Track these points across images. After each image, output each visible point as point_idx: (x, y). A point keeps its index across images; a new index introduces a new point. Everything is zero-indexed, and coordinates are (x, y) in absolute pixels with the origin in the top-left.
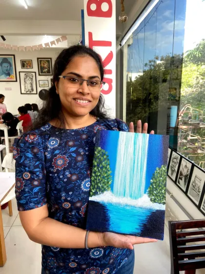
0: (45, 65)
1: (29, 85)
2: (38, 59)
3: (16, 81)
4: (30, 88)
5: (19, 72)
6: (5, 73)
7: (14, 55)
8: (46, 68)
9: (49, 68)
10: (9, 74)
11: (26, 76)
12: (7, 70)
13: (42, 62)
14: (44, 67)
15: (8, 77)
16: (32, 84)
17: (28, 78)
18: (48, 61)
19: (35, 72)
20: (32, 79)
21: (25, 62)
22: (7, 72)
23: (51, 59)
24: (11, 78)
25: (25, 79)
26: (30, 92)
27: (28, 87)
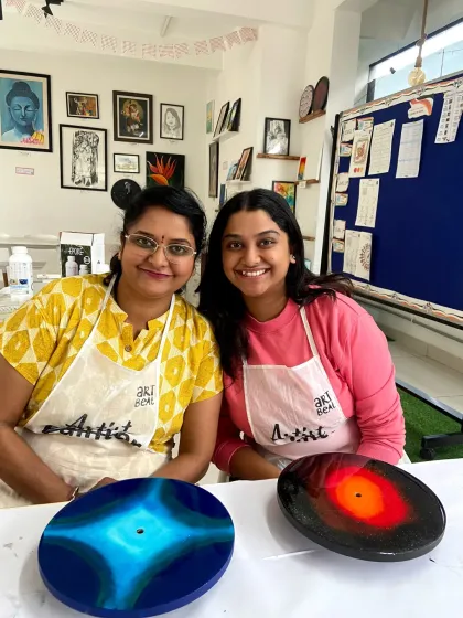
0: (134, 115)
1: (87, 165)
2: (115, 93)
3: (50, 150)
4: (88, 174)
5: (61, 126)
6: (19, 126)
7: (48, 77)
8: (136, 122)
9: (144, 121)
11: (80, 139)
12: (24, 118)
13: (127, 104)
14: (130, 118)
15: (26, 136)
16: (93, 163)
17: (84, 144)
18: (143, 104)
19: (105, 131)
20: (95, 148)
21: (79, 99)
22: (24, 123)
23: (150, 97)
24: (37, 141)
25: (75, 147)
26: (88, 184)
27: (81, 170)
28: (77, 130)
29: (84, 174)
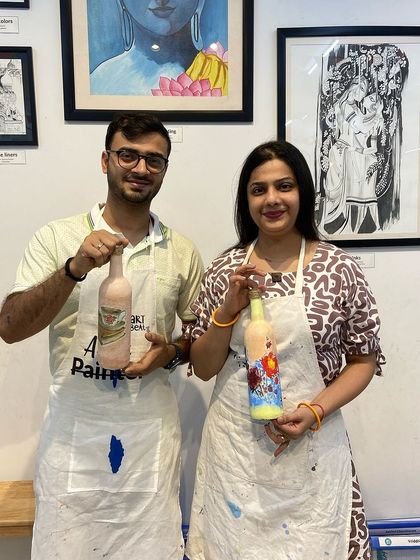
1: (363, 161)
4: (369, 191)
5: (283, 34)
6: (145, 36)
10: (182, 49)
15: (171, 72)
17: (357, 92)
22: (162, 26)
24: (203, 86)
25: (326, 102)
26: (368, 226)
27: (345, 178)
28: (335, 43)
29: (355, 194)
